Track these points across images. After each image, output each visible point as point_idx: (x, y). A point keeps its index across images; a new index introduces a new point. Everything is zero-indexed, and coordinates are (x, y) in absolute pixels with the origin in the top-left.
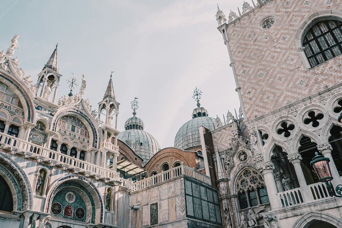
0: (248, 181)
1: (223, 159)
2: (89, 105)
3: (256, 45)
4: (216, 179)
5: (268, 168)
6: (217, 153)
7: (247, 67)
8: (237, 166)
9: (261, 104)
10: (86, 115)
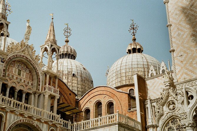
0: (175, 128)
1: (154, 107)
2: (34, 50)
3: (192, 10)
4: (146, 124)
5: (190, 125)
6: (149, 101)
7: (182, 30)
8: (165, 114)
9: (190, 68)
10: (31, 60)
